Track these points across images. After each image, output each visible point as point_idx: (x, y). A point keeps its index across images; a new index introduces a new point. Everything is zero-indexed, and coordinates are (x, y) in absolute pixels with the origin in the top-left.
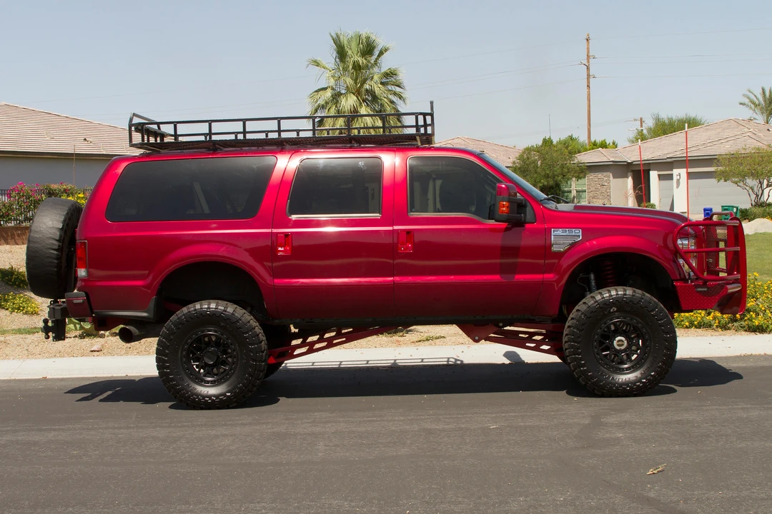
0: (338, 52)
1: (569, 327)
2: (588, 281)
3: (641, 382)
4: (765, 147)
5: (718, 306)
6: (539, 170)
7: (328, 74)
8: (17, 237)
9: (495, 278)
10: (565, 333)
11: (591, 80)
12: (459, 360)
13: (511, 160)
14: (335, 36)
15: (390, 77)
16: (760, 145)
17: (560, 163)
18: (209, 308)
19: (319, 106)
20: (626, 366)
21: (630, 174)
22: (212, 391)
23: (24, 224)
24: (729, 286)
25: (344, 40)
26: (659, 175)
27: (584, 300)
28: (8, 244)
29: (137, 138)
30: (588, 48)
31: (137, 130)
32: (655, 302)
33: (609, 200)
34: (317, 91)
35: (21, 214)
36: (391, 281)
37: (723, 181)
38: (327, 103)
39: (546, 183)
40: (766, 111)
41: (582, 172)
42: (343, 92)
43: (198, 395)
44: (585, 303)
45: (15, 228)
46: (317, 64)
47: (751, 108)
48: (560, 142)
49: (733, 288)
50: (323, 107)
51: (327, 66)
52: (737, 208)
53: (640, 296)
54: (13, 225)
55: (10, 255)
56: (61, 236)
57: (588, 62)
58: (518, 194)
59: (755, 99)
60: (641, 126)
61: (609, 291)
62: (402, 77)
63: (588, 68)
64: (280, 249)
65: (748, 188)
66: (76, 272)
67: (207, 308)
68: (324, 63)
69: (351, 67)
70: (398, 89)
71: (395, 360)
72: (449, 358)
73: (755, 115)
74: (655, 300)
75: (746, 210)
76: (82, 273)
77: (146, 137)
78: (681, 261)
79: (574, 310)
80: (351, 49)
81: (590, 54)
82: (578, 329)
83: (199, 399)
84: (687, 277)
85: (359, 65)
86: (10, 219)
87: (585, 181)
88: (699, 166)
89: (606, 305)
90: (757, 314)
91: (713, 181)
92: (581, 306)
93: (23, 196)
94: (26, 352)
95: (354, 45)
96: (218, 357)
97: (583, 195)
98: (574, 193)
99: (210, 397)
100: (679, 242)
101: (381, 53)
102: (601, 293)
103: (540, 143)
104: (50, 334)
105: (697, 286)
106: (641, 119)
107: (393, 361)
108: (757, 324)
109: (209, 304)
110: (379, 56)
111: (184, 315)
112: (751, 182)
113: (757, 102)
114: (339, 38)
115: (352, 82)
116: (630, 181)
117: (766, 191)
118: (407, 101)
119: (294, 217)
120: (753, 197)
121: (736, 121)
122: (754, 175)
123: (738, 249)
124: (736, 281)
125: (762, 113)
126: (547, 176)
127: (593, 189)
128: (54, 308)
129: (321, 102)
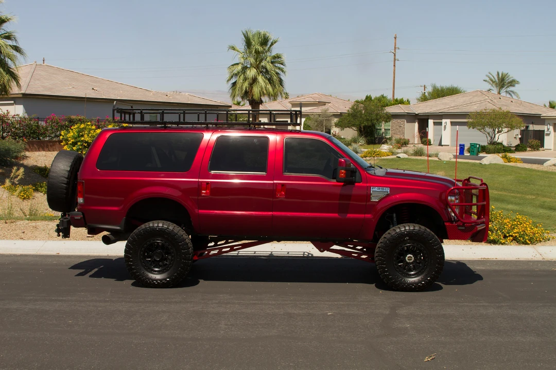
0: (246, 43)
1: (379, 247)
2: (392, 218)
3: (421, 283)
4: (498, 109)
5: (471, 237)
6: (363, 116)
7: (241, 55)
8: (50, 147)
9: (336, 215)
10: (376, 251)
11: (396, 62)
12: (310, 254)
13: (347, 109)
14: (245, 33)
15: (276, 59)
16: (494, 107)
17: (376, 112)
18: (158, 226)
19: (233, 74)
20: (412, 273)
21: (416, 120)
22: (158, 277)
23: (54, 139)
24: (478, 226)
25: (250, 36)
26: (434, 122)
27: (389, 231)
28: (44, 151)
29: (118, 116)
30: (395, 43)
31: (118, 112)
32: (432, 235)
33: (404, 136)
34: (232, 65)
35: (53, 133)
36: (270, 214)
37: (471, 128)
38: (238, 73)
39: (367, 124)
40: (499, 85)
41: (388, 118)
42: (249, 66)
43: (149, 279)
44: (389, 233)
45: (49, 141)
46: (233, 48)
47: (490, 83)
48: (376, 98)
49: (480, 227)
50: (236, 75)
51: (239, 50)
52: (479, 145)
53: (423, 231)
54: (48, 139)
55: (45, 158)
56: (68, 176)
57: (395, 51)
58: (352, 164)
59: (493, 78)
60: (425, 90)
61: (405, 227)
62: (285, 58)
63: (395, 55)
64: (203, 192)
65: (486, 133)
66: (77, 199)
67: (157, 226)
68: (238, 48)
69: (254, 52)
70: (282, 66)
71: (272, 252)
72: (304, 252)
73: (492, 88)
74: (433, 233)
75: (484, 146)
76: (80, 200)
77: (123, 115)
78: (450, 210)
79: (382, 237)
80: (254, 41)
81: (397, 47)
82: (384, 249)
83: (150, 282)
84: (453, 220)
85: (259, 51)
86: (46, 136)
87: (390, 123)
88: (458, 118)
89: (402, 235)
90: (492, 232)
91: (466, 128)
92: (386, 235)
93: (54, 122)
94: (47, 235)
95: (256, 39)
96: (163, 256)
97: (388, 132)
98: (383, 130)
99: (157, 280)
100: (449, 198)
101: (272, 44)
102: (399, 228)
103: (364, 98)
104: (61, 234)
105: (459, 226)
106: (425, 86)
107: (270, 253)
108: (492, 239)
109: (158, 224)
110: (271, 46)
111: (142, 230)
112: (488, 130)
113: (494, 80)
114: (247, 34)
115: (254, 61)
116: (416, 125)
117: (497, 136)
118: (287, 73)
119: (213, 172)
120: (489, 138)
121: (481, 92)
122: (492, 126)
123: (485, 203)
124: (483, 223)
125: (497, 87)
126: (367, 120)
127: (394, 128)
128: (63, 221)
129: (235, 72)
